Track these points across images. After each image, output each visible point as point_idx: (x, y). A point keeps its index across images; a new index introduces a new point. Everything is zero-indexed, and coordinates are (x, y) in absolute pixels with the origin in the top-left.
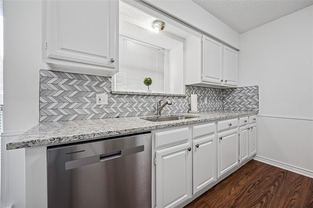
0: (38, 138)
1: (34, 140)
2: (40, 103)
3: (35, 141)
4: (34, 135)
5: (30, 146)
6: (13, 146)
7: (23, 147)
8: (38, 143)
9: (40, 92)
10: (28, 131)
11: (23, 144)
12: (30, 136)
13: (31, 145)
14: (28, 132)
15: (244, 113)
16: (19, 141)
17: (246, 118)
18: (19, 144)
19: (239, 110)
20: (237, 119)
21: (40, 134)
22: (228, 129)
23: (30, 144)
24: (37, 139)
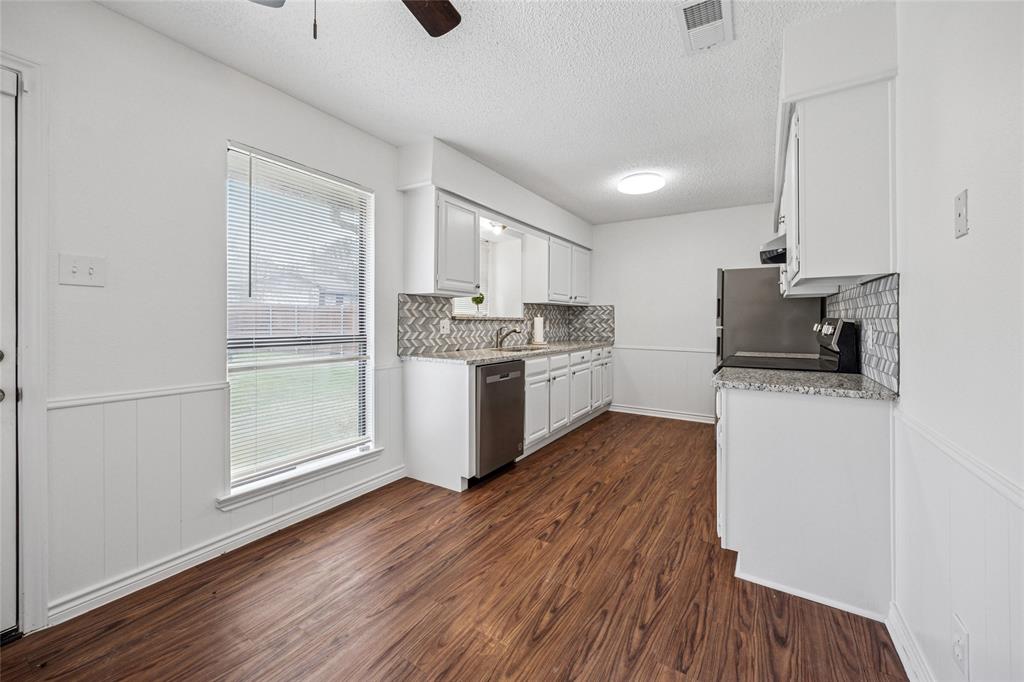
15: (596, 343)
17: (599, 350)
19: (592, 340)
20: (589, 351)
22: (580, 364)
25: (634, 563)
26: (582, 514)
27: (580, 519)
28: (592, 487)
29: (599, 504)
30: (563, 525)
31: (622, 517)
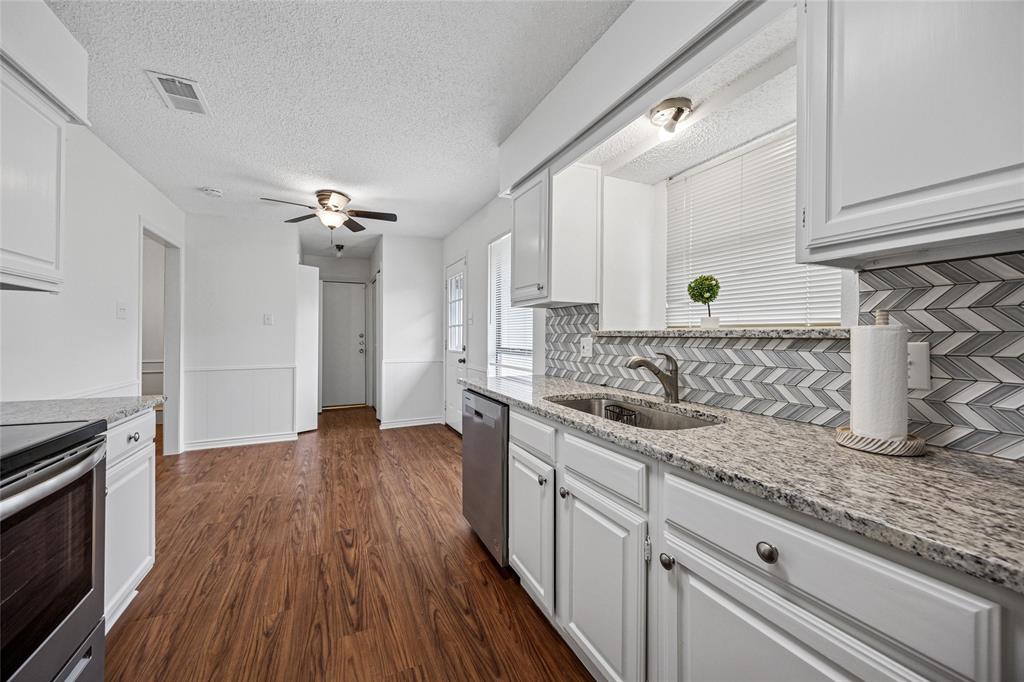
25: (252, 553)
26: (333, 567)
27: (331, 562)
28: (359, 610)
29: (326, 591)
30: (342, 548)
31: (283, 589)
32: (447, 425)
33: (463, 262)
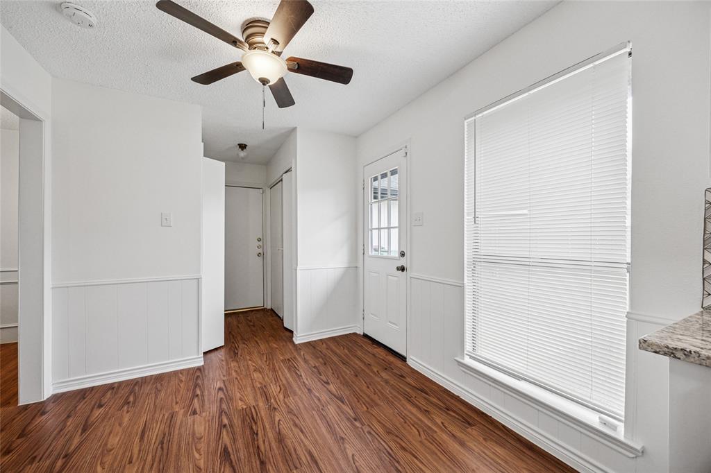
0: (698, 350)
1: (688, 350)
2: (706, 266)
3: (690, 352)
4: (688, 339)
5: (679, 359)
6: (648, 346)
7: (665, 354)
8: (697, 358)
9: (704, 241)
10: (676, 324)
11: (666, 350)
12: (680, 337)
13: (681, 358)
14: (676, 328)
16: (658, 341)
18: (658, 346)
21: (703, 340)
23: (679, 354)
24: (694, 349)
32: (365, 336)
33: (402, 153)
